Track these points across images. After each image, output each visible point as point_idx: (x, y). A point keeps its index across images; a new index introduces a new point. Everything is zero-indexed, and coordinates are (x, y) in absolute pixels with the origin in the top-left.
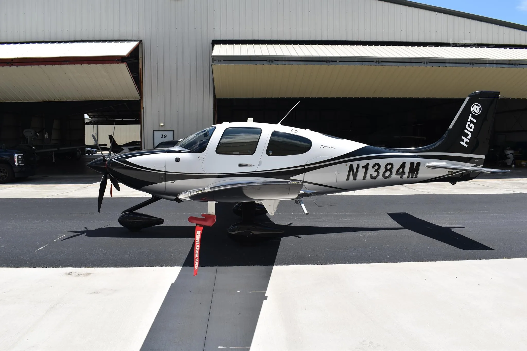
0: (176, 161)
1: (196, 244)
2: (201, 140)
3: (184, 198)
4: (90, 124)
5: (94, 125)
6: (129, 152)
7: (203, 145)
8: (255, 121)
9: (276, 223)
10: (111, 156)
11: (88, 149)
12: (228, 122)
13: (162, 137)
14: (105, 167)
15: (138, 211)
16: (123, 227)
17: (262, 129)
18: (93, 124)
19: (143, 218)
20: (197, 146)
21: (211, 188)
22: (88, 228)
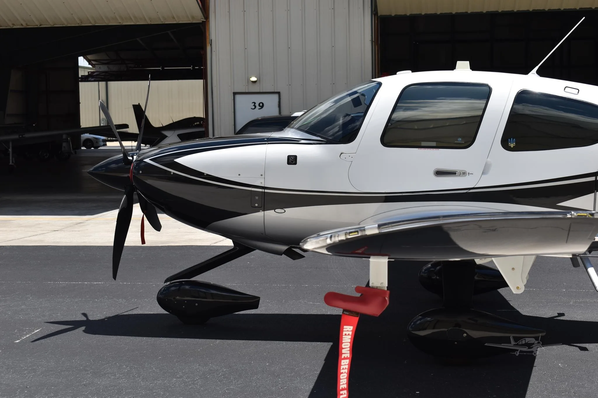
0: (289, 163)
1: (343, 357)
2: (348, 115)
3: (315, 248)
4: (90, 79)
5: (99, 81)
6: (180, 142)
7: (350, 127)
8: (474, 68)
9: (525, 311)
10: (142, 152)
11: (87, 136)
12: (410, 71)
13: (254, 107)
14: (128, 177)
15: (200, 278)
16: (167, 313)
17: (491, 86)
18: (97, 79)
19: (212, 294)
20: (336, 129)
21: (380, 226)
22: (88, 315)
